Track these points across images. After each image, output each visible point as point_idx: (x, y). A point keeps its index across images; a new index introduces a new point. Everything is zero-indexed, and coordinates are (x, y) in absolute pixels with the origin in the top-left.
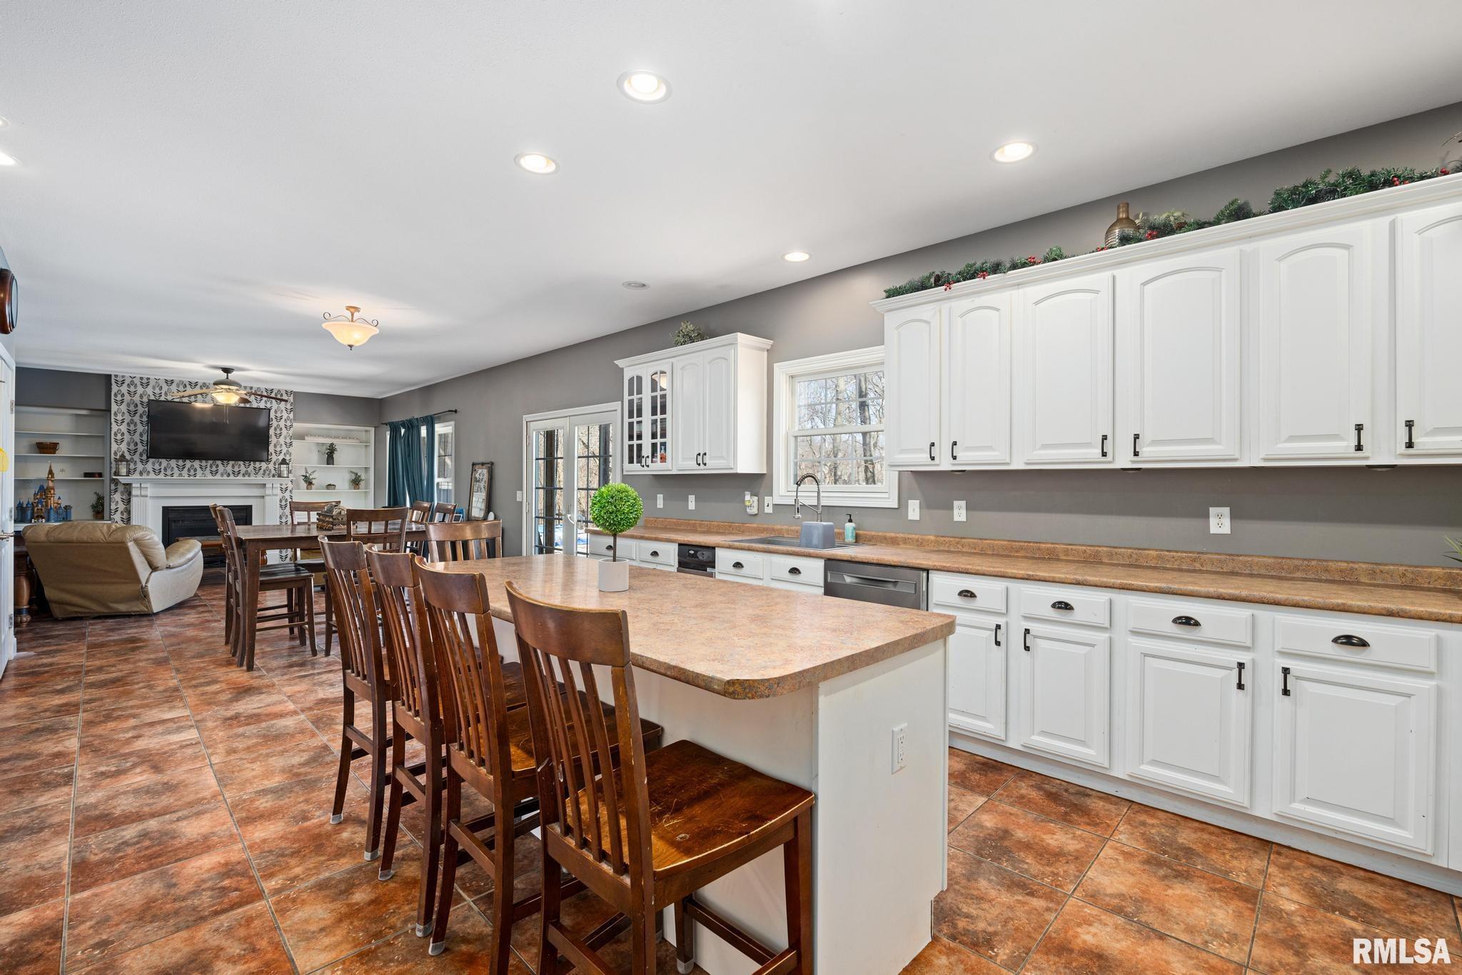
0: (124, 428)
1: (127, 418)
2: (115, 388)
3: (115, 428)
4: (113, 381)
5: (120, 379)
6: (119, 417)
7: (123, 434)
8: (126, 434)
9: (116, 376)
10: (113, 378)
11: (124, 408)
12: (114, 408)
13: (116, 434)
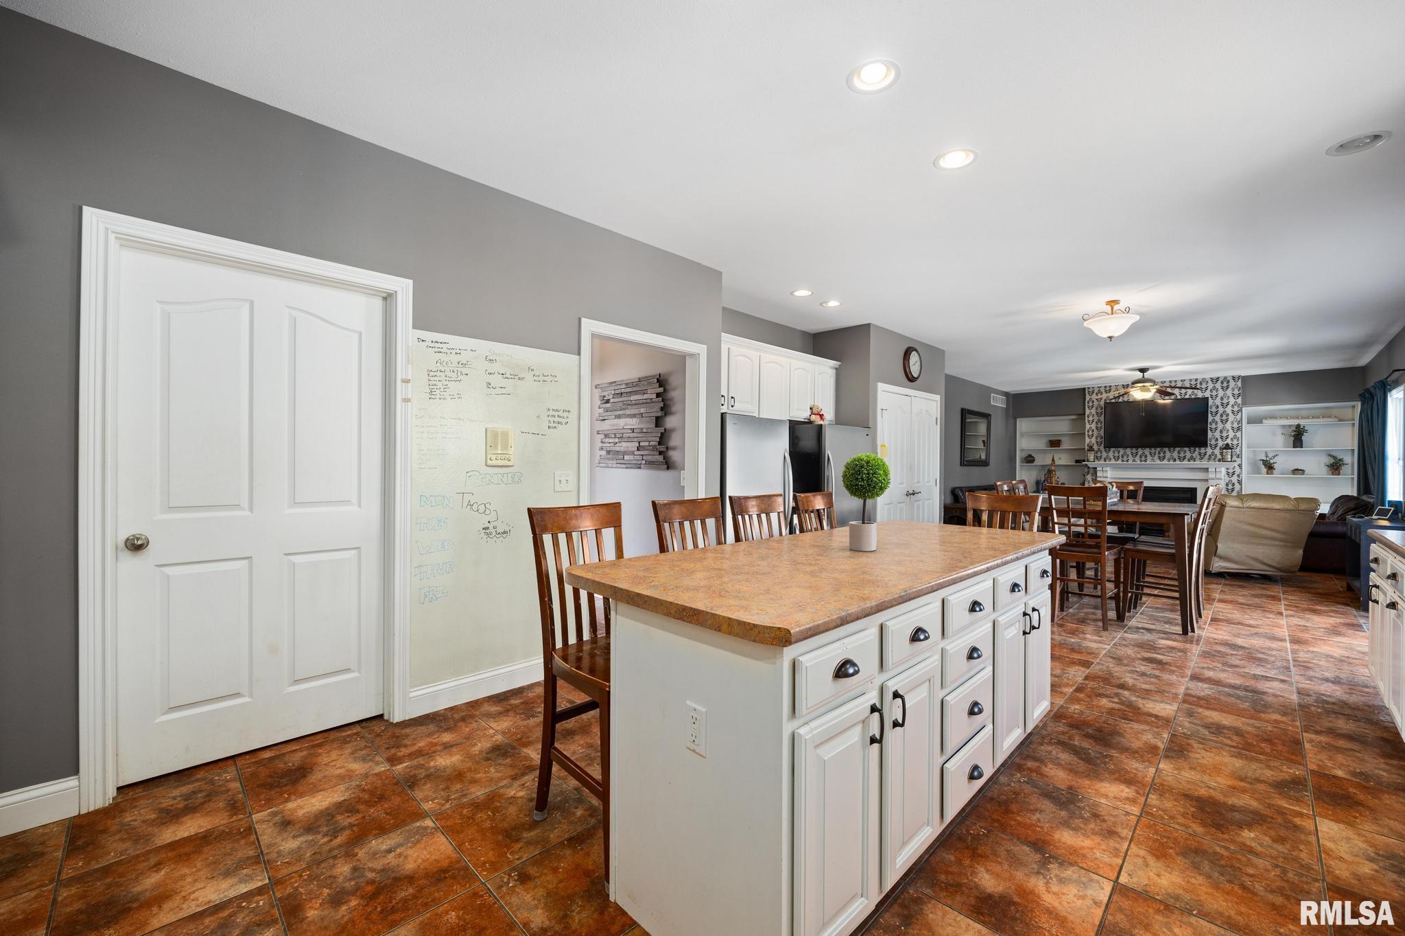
0: (1093, 426)
1: (1096, 418)
2: (1088, 397)
3: (1088, 426)
4: (1087, 392)
5: (1091, 390)
6: (1091, 419)
7: (1093, 431)
8: (1095, 430)
9: (1089, 388)
10: (1087, 389)
11: (1093, 411)
12: (1087, 412)
13: (1088, 431)
